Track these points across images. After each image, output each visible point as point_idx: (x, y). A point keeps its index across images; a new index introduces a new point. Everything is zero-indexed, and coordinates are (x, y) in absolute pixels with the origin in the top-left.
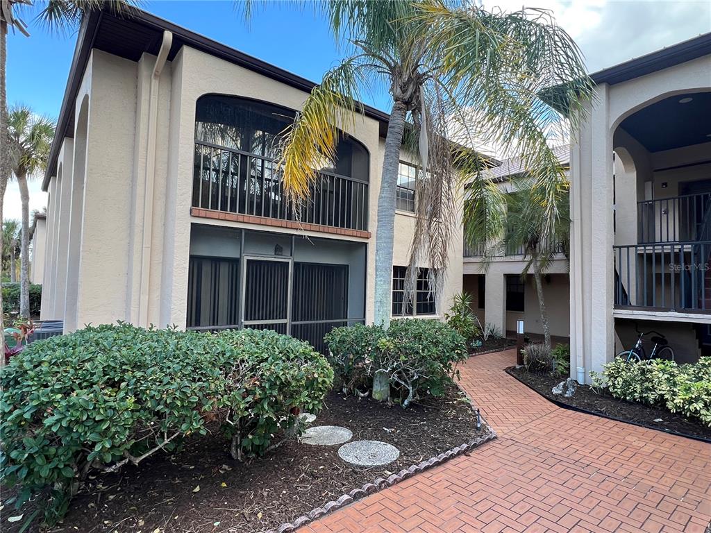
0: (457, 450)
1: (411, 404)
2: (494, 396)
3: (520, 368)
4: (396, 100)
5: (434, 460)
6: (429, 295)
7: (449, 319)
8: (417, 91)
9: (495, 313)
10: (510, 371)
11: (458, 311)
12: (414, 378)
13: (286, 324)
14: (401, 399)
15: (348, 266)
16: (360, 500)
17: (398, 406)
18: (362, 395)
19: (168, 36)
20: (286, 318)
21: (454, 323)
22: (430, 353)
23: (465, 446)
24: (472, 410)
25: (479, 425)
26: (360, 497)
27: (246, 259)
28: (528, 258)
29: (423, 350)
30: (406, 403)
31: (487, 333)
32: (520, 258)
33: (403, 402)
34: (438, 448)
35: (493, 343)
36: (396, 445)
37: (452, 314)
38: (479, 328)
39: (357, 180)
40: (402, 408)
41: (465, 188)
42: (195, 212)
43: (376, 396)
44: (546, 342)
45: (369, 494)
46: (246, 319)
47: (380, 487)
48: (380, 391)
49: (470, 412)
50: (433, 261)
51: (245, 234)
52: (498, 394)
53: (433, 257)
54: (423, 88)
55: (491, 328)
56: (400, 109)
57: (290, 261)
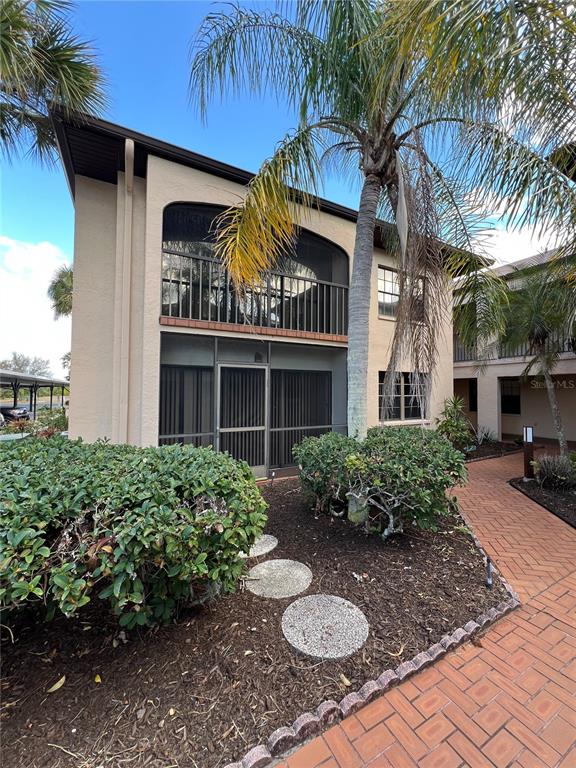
0: (460, 633)
1: (391, 536)
2: (502, 522)
3: (529, 482)
4: (367, 174)
5: (423, 658)
6: (412, 400)
7: (440, 423)
8: (392, 157)
9: (489, 416)
10: (515, 483)
11: (450, 415)
12: (396, 505)
13: (263, 431)
14: (380, 528)
15: (331, 372)
16: (285, 755)
17: (375, 536)
18: (336, 514)
19: (130, 144)
20: (263, 425)
21: (445, 428)
22: (414, 478)
23: (472, 625)
24: (475, 547)
25: (490, 582)
26: (286, 748)
27: (219, 366)
28: (529, 359)
29: (405, 473)
30: (386, 533)
31: (480, 436)
32: (520, 359)
33: (383, 531)
34: (431, 624)
35: (489, 448)
36: (366, 609)
37: (443, 419)
38: (472, 431)
39: (336, 284)
40: (381, 538)
41: (454, 294)
42: (164, 321)
43: (352, 517)
44: (562, 452)
45: (304, 739)
46: (222, 427)
47: (326, 722)
48: (356, 513)
49: (473, 551)
50: (417, 356)
51: (219, 342)
52: (507, 519)
53: (416, 350)
54: (401, 152)
55: (486, 431)
56: (372, 183)
57: (266, 368)
